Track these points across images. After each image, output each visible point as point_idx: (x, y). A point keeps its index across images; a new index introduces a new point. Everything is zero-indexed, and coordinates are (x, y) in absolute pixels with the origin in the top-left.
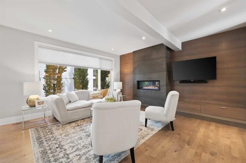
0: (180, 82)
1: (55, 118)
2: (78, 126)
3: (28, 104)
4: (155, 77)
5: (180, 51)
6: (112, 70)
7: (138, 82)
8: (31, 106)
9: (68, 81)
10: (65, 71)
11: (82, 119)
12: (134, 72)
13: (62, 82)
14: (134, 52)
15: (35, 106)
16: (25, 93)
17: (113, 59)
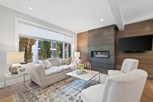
0: (125, 52)
1: (33, 82)
2: (57, 89)
3: (10, 71)
4: (105, 48)
5: (123, 31)
6: (72, 43)
7: (92, 52)
8: (13, 74)
9: (35, 52)
10: (35, 44)
11: (57, 82)
12: (89, 46)
13: (32, 52)
14: (89, 31)
15: (17, 73)
16: (8, 62)
17: (73, 36)
